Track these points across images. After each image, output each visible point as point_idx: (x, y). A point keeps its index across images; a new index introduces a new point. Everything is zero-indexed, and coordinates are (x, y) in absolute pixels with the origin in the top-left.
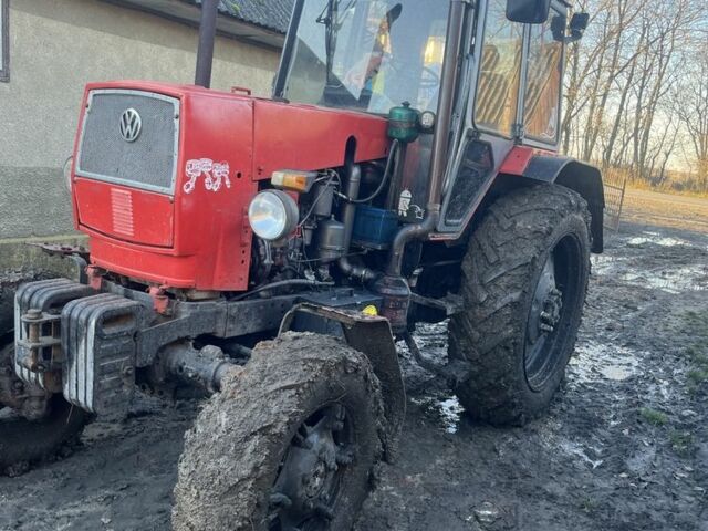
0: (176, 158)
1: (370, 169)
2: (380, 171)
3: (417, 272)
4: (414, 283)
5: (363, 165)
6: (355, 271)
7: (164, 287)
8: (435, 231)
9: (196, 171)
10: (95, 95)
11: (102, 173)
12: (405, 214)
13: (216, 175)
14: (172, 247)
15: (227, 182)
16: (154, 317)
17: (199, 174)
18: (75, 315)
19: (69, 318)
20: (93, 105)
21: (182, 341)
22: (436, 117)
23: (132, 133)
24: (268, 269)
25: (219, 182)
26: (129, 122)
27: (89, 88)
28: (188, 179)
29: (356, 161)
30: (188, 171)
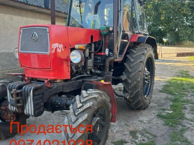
0: (49, 44)
1: (97, 44)
2: (99, 44)
3: (112, 70)
4: (112, 73)
5: (95, 43)
6: (96, 72)
7: (49, 80)
8: (116, 58)
9: (55, 47)
10: (23, 30)
11: (27, 51)
12: (107, 55)
13: (60, 48)
14: (50, 69)
15: (63, 49)
16: (47, 89)
17: (55, 48)
18: (26, 90)
19: (24, 91)
20: (23, 33)
21: (55, 94)
22: (113, 28)
23: (35, 39)
24: (75, 73)
25: (61, 50)
26: (34, 36)
27: (21, 28)
28: (53, 49)
29: (93, 42)
30: (53, 47)
